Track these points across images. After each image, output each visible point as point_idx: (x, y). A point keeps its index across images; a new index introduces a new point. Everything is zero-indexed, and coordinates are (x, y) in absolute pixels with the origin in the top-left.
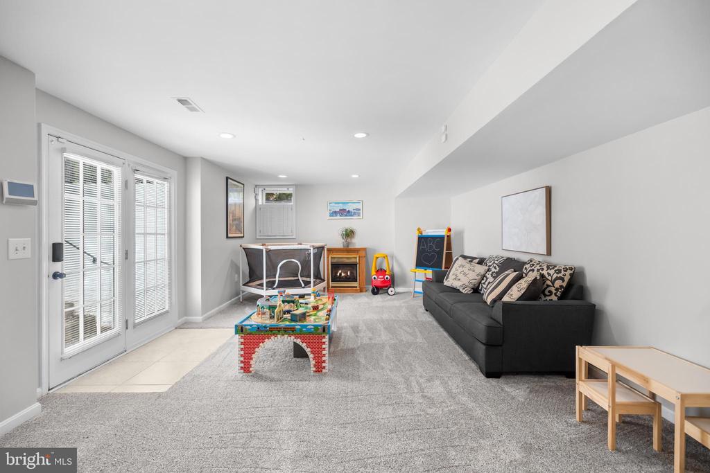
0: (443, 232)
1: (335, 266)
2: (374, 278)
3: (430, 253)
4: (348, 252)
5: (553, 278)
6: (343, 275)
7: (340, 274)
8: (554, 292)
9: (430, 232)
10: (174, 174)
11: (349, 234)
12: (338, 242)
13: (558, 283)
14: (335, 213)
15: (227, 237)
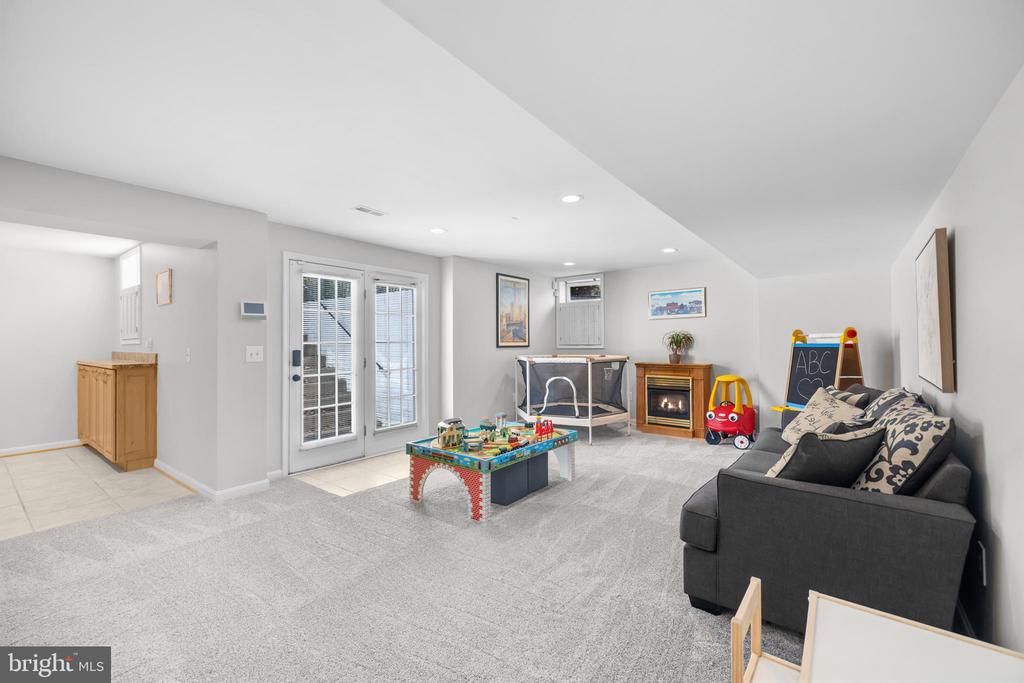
0: (836, 338)
1: (656, 392)
2: (710, 416)
3: (812, 377)
4: (675, 371)
5: (896, 442)
6: (670, 406)
7: (666, 405)
8: (887, 473)
9: (816, 338)
10: (424, 279)
11: (681, 342)
12: (662, 354)
13: (901, 455)
14: (660, 310)
15: (498, 346)
